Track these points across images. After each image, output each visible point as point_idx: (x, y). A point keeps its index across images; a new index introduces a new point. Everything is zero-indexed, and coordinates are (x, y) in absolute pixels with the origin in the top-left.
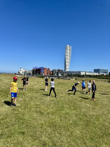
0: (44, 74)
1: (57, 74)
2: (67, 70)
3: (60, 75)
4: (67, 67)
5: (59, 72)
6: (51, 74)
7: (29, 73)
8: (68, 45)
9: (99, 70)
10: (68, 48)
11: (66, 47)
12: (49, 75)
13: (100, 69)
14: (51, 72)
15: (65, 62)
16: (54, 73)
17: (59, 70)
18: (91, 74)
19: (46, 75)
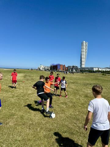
0: (60, 70)
2: (83, 66)
4: (83, 63)
6: (66, 70)
7: (48, 69)
8: (84, 42)
10: (85, 44)
11: (82, 43)
12: (64, 70)
14: (67, 68)
15: (81, 58)
16: (69, 69)
17: (74, 67)
18: (104, 70)
19: (62, 70)
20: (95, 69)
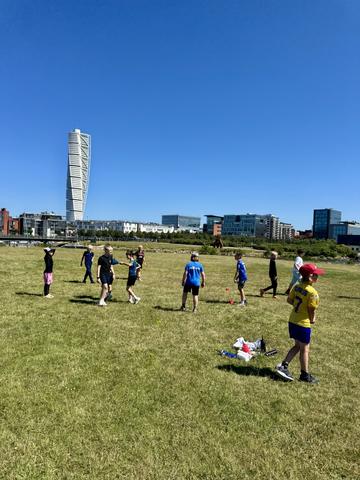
1: (40, 231)
2: (78, 216)
3: (49, 233)
4: (77, 206)
5: (46, 223)
6: (14, 232)
9: (177, 217)
11: (71, 136)
13: (180, 215)
15: (69, 188)
16: (26, 226)
17: (48, 217)
18: (154, 230)
20: (128, 228)
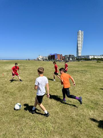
7: (46, 59)
10: (80, 33)
14: (64, 58)
15: (77, 47)
17: (71, 56)
18: (99, 57)
19: (59, 60)
20: (90, 57)
